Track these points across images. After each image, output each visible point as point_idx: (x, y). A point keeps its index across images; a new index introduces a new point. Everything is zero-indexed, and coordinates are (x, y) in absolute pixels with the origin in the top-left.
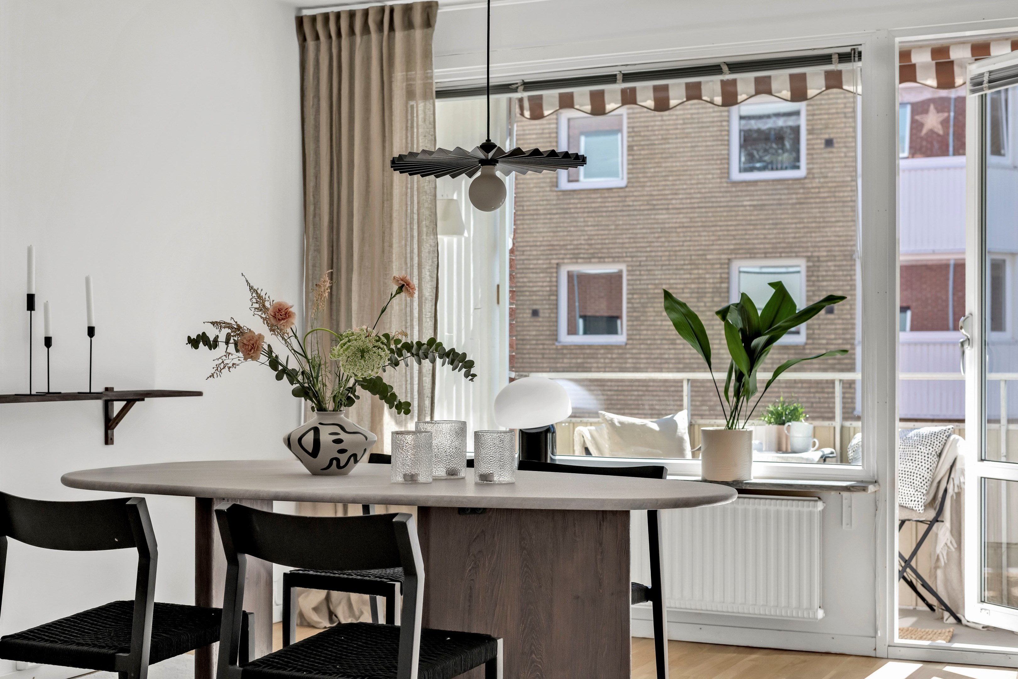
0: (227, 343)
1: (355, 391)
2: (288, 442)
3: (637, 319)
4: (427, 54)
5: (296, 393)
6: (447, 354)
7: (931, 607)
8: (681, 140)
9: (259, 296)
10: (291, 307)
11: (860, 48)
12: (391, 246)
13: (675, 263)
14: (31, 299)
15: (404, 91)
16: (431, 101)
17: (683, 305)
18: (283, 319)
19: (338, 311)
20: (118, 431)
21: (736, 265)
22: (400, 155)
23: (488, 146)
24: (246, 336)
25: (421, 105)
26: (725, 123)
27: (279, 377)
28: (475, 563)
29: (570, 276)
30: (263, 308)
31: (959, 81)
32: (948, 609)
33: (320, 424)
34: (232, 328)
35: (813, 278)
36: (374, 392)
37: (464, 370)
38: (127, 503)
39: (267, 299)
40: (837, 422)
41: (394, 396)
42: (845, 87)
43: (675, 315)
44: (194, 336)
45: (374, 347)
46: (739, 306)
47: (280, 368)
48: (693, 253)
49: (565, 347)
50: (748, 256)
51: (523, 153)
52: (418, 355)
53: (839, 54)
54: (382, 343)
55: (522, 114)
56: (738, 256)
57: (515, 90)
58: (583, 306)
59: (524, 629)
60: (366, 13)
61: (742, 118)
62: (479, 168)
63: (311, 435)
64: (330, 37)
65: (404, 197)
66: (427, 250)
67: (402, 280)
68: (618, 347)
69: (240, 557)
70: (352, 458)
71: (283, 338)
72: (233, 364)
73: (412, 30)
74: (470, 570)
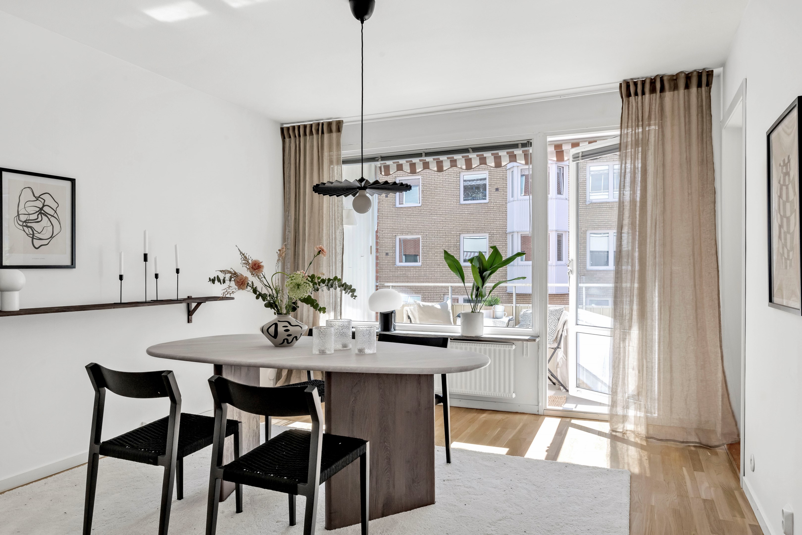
0: (230, 280)
1: (297, 304)
2: (262, 331)
3: (426, 256)
4: (338, 144)
5: (266, 306)
6: (343, 286)
7: (554, 384)
8: (442, 188)
9: (245, 257)
10: (261, 263)
11: (531, 141)
12: (323, 230)
13: (439, 235)
14: (145, 256)
15: (329, 160)
16: (340, 165)
17: (453, 257)
18: (257, 269)
19: (298, 259)
20: (195, 317)
21: (462, 236)
22: (317, 184)
23: (362, 180)
24: (239, 277)
25: (336, 167)
26: (458, 182)
27: (257, 298)
28: (355, 398)
29: (400, 240)
30: (247, 263)
31: (566, 158)
32: (562, 385)
33: (279, 321)
34: (232, 273)
35: (491, 241)
36: (307, 304)
37: (351, 293)
38: (162, 374)
39: (250, 258)
40: (514, 305)
41: (317, 305)
42: (518, 161)
43: (449, 261)
44: (212, 278)
45: (304, 283)
46: (478, 257)
47: (258, 293)
48: (446, 231)
49: (398, 267)
50: (467, 232)
51: (380, 183)
52: (328, 286)
53: (522, 144)
54: (309, 281)
55: (381, 173)
56: (463, 232)
57: (378, 161)
58: (405, 251)
59: (381, 430)
60: (311, 125)
61: (464, 181)
62: (358, 192)
63: (273, 327)
64: (296, 136)
65: (329, 208)
66: (338, 232)
67: (320, 248)
68: (418, 267)
69: (223, 405)
70: (295, 338)
71: (259, 278)
72: (233, 292)
73: (332, 134)
74: (353, 401)
